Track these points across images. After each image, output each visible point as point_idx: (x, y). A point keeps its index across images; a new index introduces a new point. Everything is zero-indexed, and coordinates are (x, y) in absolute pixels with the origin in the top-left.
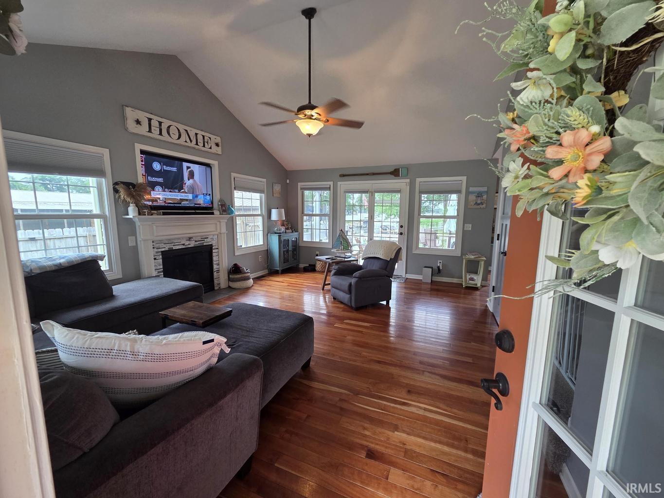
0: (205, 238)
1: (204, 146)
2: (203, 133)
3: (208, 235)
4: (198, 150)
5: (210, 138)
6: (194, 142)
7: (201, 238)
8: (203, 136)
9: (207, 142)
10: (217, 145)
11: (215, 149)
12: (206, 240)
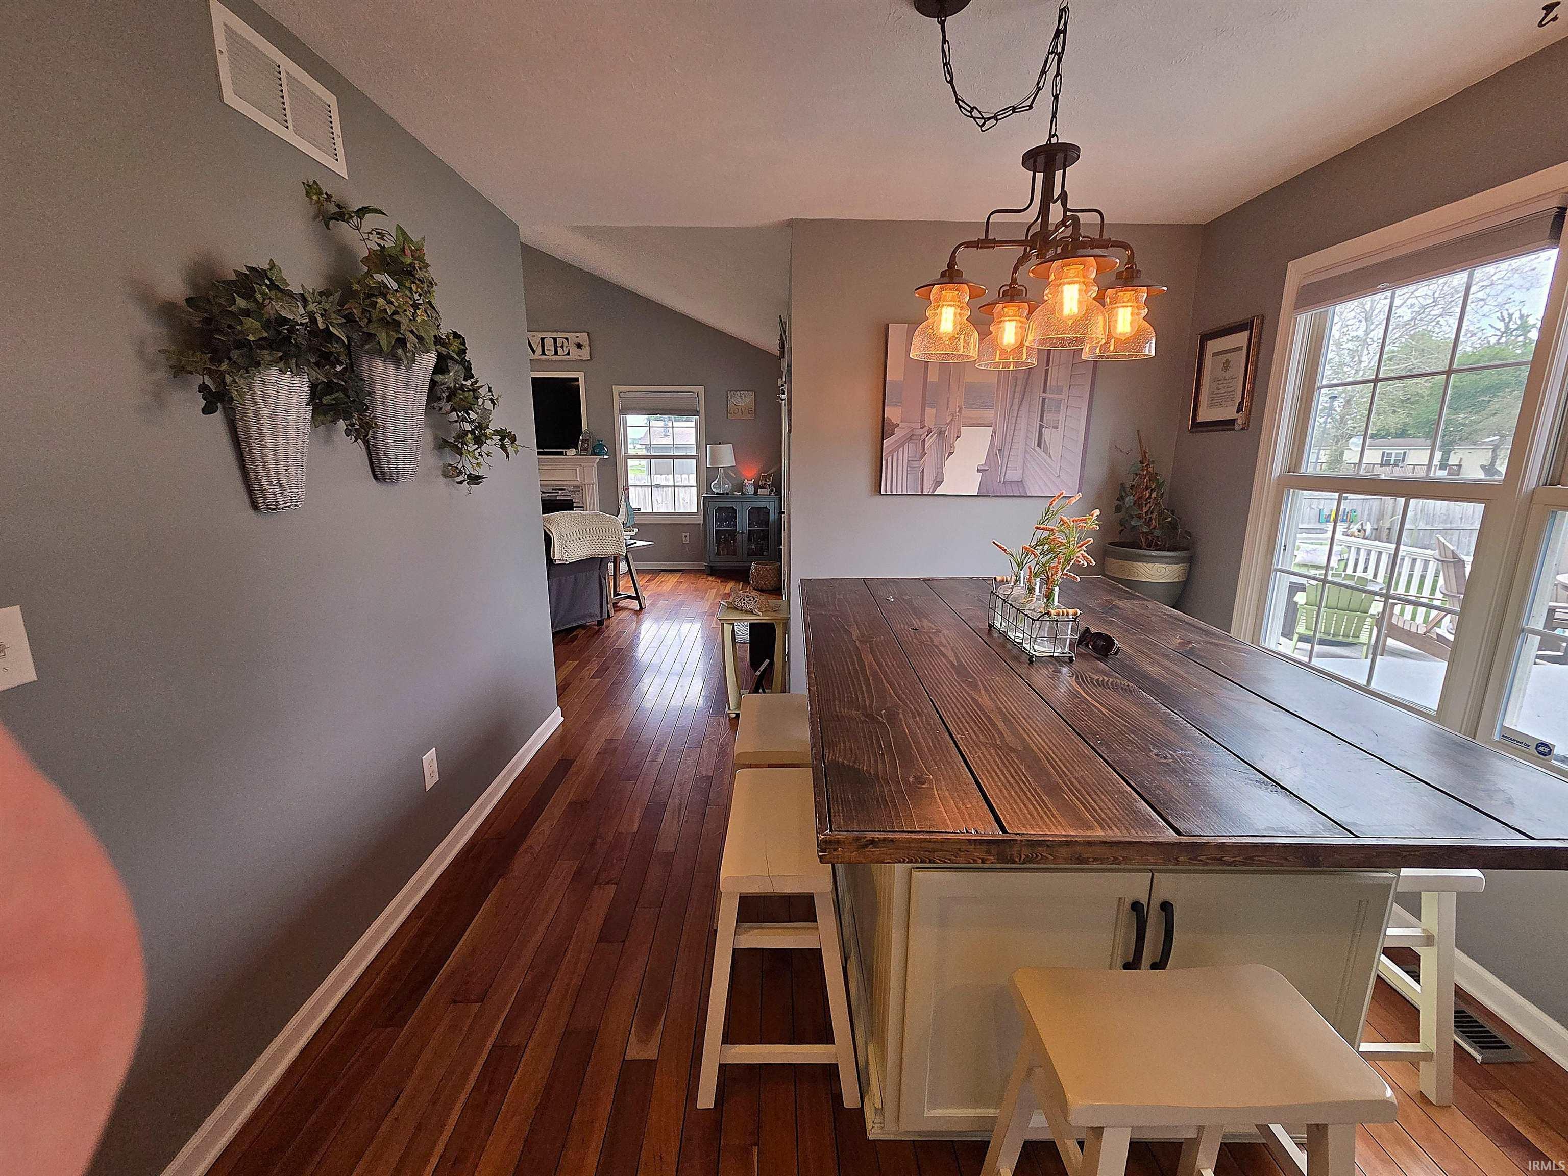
0: (559, 490)
1: (556, 353)
2: (554, 335)
3: (566, 486)
4: (547, 361)
5: (567, 339)
6: (539, 351)
7: (553, 490)
8: (555, 339)
9: (562, 347)
10: (579, 346)
11: (575, 353)
12: (560, 492)
